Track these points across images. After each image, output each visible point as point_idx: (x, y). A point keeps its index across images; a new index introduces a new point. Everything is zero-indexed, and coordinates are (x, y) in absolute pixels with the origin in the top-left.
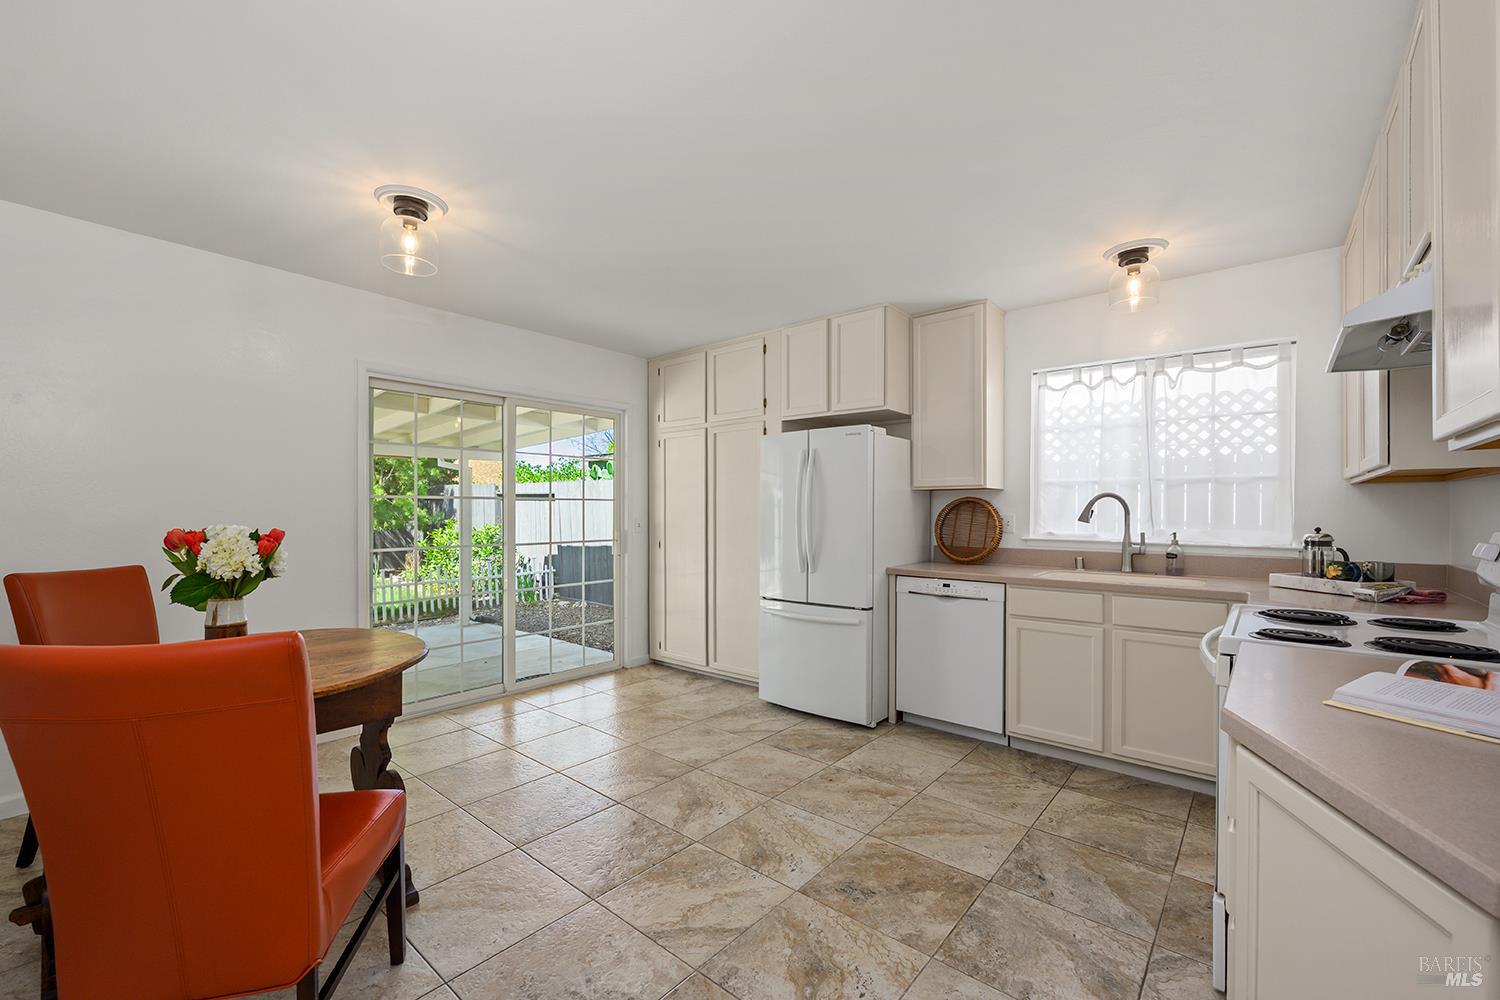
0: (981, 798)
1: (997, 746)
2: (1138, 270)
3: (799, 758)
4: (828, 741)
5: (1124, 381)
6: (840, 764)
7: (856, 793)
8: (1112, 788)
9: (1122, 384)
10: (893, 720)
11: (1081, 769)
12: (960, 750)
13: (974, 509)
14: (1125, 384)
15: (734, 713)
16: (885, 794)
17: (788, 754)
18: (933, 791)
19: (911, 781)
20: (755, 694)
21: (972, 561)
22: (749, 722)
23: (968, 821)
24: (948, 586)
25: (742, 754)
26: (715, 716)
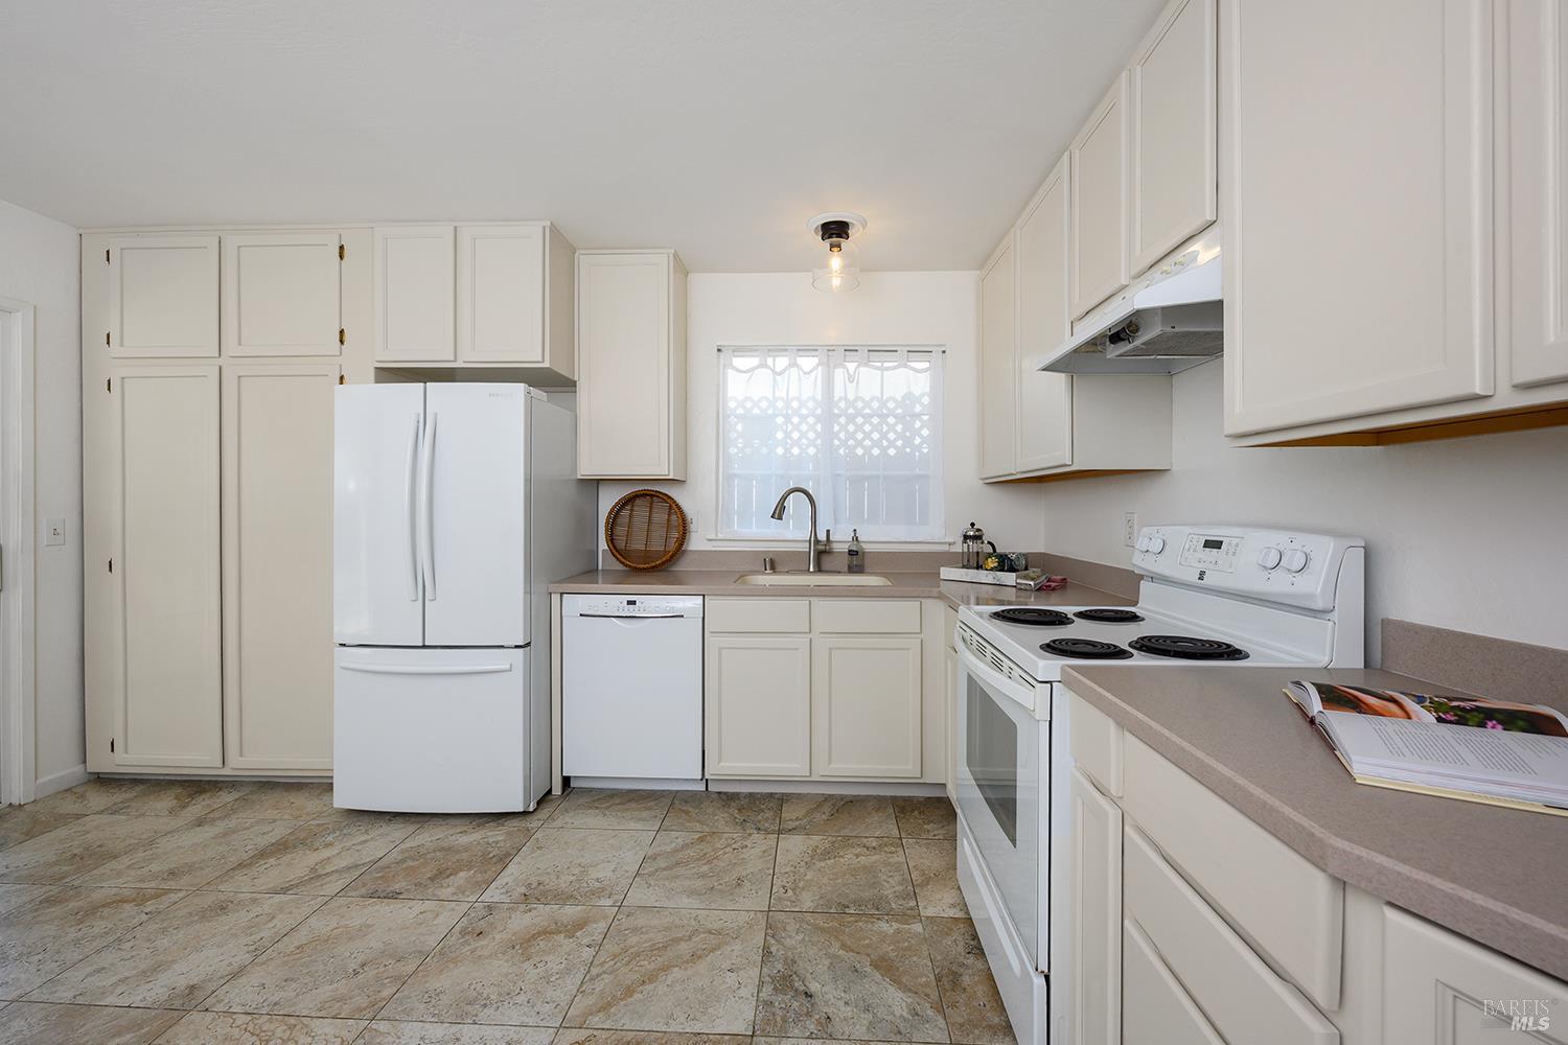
0: (698, 884)
1: (694, 794)
2: (839, 246)
3: (418, 906)
4: (465, 856)
5: (807, 370)
6: (493, 894)
7: (526, 944)
8: (824, 817)
9: (805, 373)
10: (557, 790)
11: (787, 801)
12: (653, 813)
13: (651, 503)
14: (809, 373)
15: (281, 847)
16: (573, 928)
17: (394, 905)
18: (639, 896)
19: (603, 889)
20: (326, 798)
21: (653, 567)
22: (312, 858)
23: (696, 932)
24: (634, 603)
25: (301, 937)
26: (241, 866)
